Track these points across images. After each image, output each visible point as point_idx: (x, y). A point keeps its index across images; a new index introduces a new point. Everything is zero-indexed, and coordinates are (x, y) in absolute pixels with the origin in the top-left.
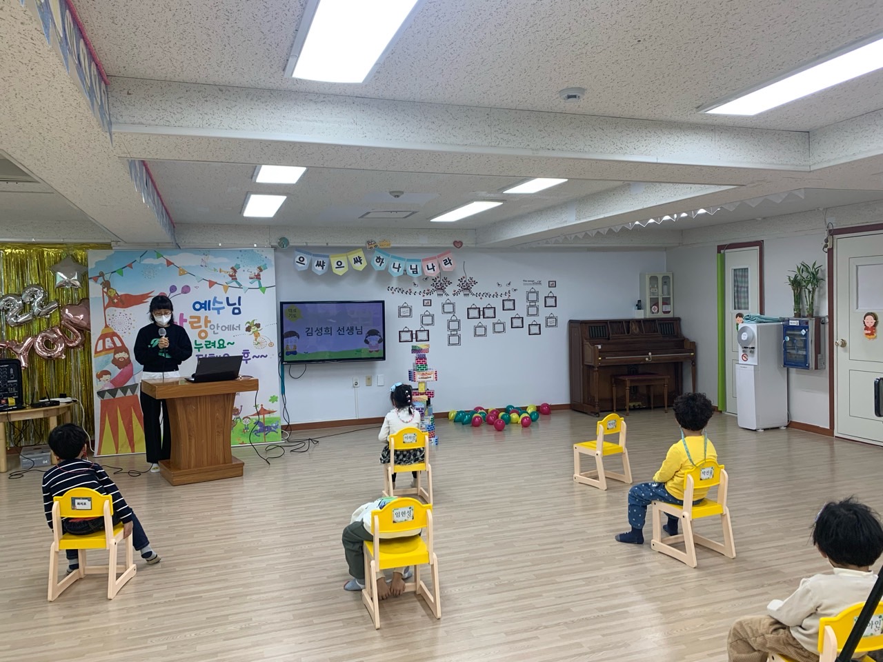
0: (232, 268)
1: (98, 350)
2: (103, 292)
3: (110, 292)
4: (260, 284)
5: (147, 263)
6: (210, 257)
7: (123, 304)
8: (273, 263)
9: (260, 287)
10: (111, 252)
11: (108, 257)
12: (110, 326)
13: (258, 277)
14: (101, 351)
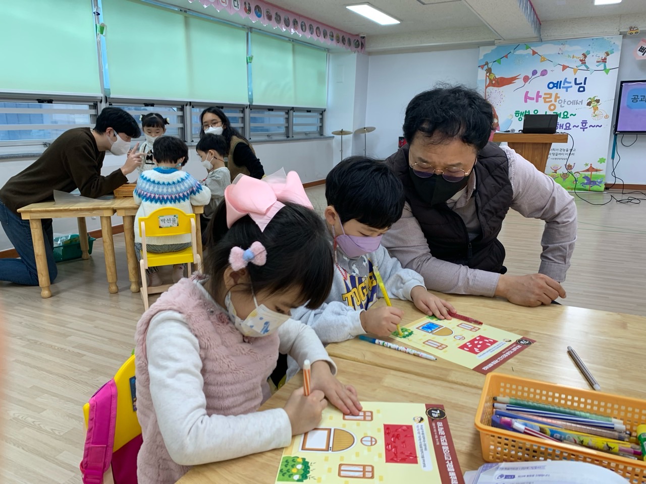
0: (583, 54)
2: (486, 76)
3: (491, 76)
4: (605, 66)
5: (518, 54)
6: (567, 46)
7: (498, 85)
8: (620, 48)
9: (605, 69)
10: (494, 47)
11: (492, 50)
13: (604, 61)
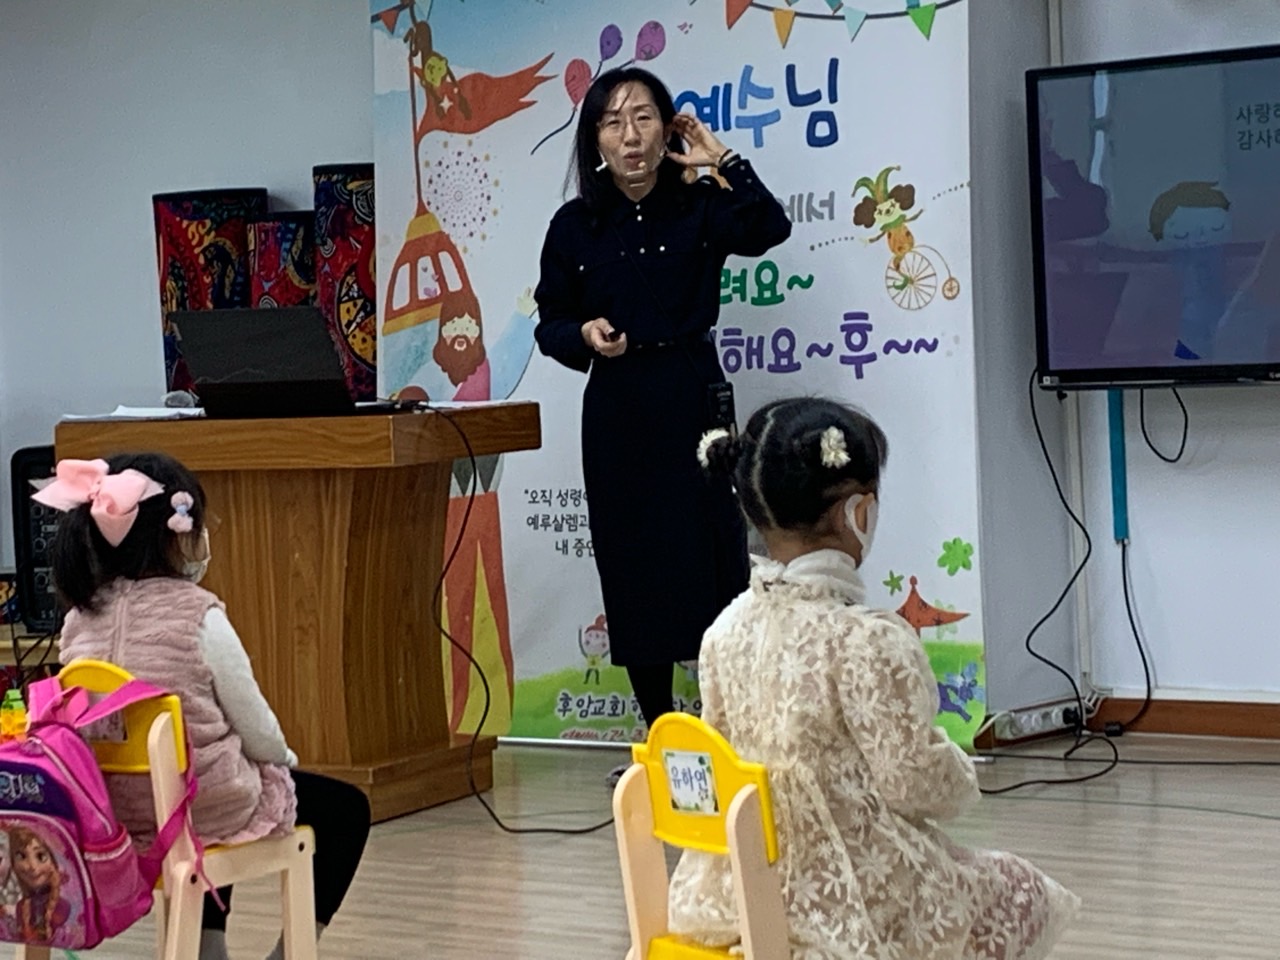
1: (396, 307)
2: (413, 69)
3: (432, 68)
7: (468, 118)
9: (913, 6)
12: (431, 209)
14: (403, 312)
